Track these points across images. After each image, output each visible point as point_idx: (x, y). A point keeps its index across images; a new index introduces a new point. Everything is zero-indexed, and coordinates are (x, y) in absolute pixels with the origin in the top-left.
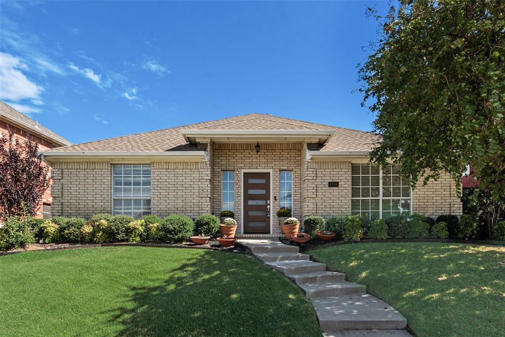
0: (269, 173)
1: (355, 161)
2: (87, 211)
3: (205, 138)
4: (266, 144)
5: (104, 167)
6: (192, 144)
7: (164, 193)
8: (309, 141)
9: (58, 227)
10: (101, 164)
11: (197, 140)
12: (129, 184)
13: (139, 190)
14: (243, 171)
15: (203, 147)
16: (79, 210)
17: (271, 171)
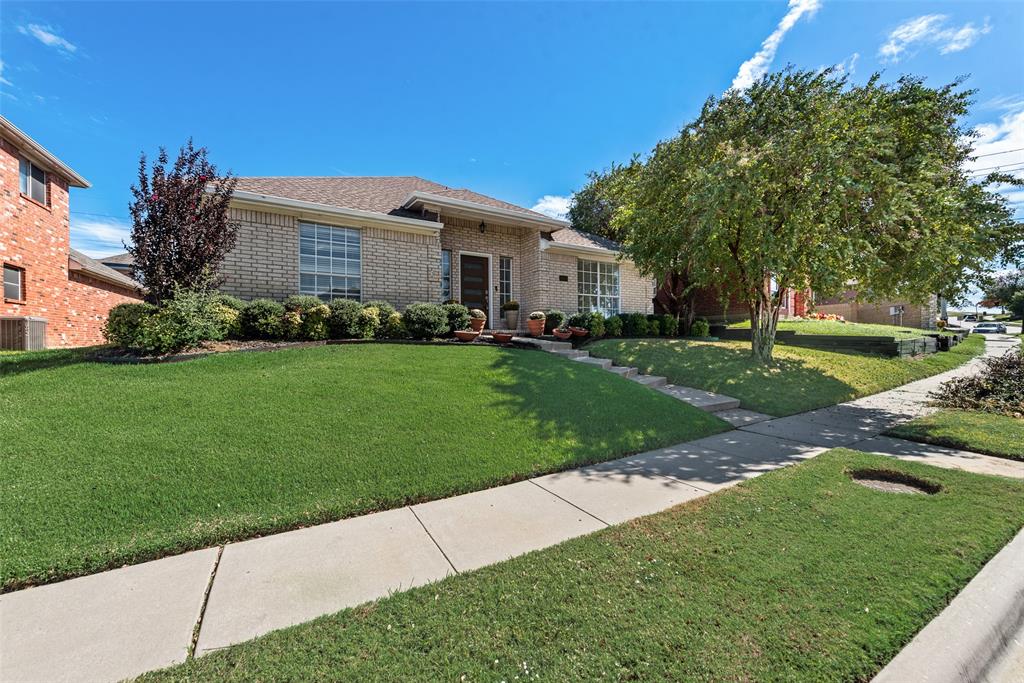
0: (487, 259)
1: (581, 257)
2: (257, 290)
3: (435, 205)
4: (493, 226)
5: (287, 224)
6: (415, 211)
7: (381, 271)
8: (543, 229)
9: (237, 313)
10: (282, 218)
11: (426, 207)
12: (327, 254)
13: (342, 264)
14: (461, 252)
15: (431, 216)
16: (241, 286)
17: (490, 256)
